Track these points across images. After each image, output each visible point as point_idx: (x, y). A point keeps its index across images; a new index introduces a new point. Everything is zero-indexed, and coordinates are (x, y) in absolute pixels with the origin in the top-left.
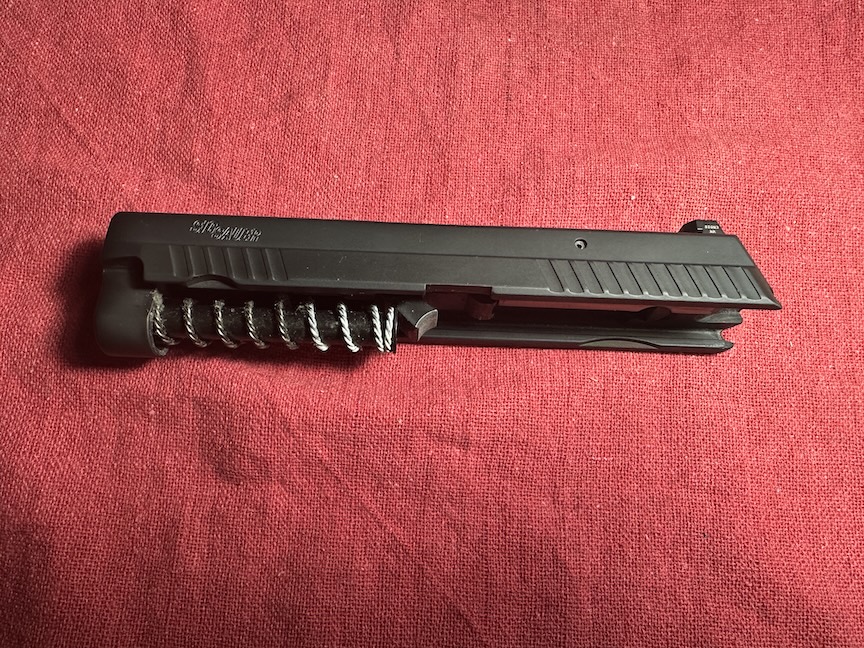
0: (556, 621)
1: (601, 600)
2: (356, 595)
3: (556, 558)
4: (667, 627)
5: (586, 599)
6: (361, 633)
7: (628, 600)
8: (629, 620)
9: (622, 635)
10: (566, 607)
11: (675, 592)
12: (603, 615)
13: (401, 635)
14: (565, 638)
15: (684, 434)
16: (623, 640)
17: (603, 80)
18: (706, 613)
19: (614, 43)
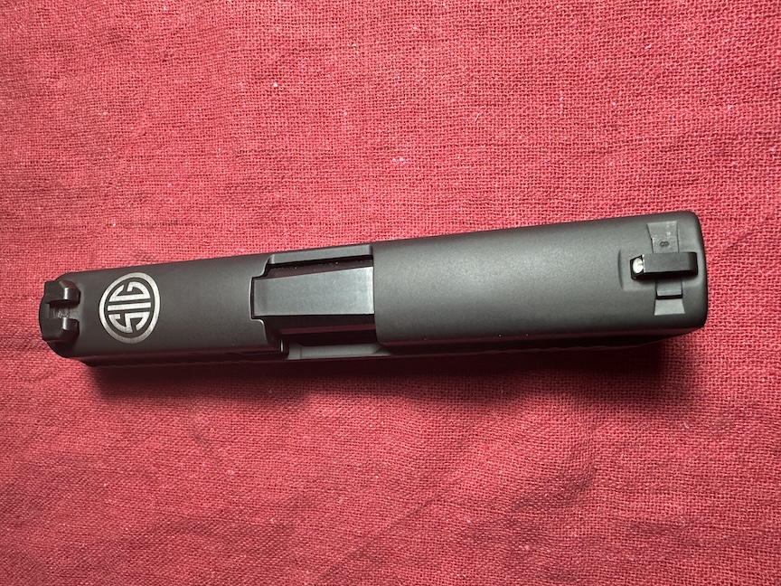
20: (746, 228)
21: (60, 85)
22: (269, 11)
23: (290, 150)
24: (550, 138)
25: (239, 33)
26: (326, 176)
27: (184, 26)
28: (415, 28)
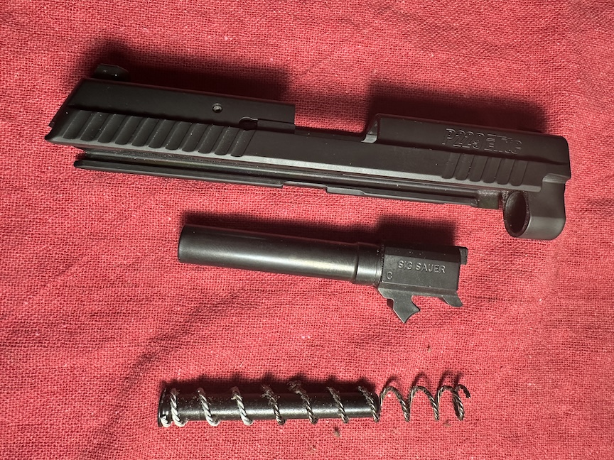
0: (59, 340)
1: (74, 374)
2: (85, 190)
3: (106, 340)
4: (51, 425)
5: (75, 363)
6: (57, 194)
7: (72, 395)
8: (58, 395)
9: (46, 390)
10: (69, 347)
11: (78, 432)
12: (62, 375)
13: (56, 223)
14: (45, 347)
15: (196, 438)
16: (41, 391)
17: (499, 376)
18: (60, 456)
19: (530, 384)
20: (59, 280)
21: (564, 408)
22: (389, 448)
23: (388, 351)
24: (190, 353)
25: (412, 433)
26: (363, 329)
27: (459, 444)
28: (281, 431)
